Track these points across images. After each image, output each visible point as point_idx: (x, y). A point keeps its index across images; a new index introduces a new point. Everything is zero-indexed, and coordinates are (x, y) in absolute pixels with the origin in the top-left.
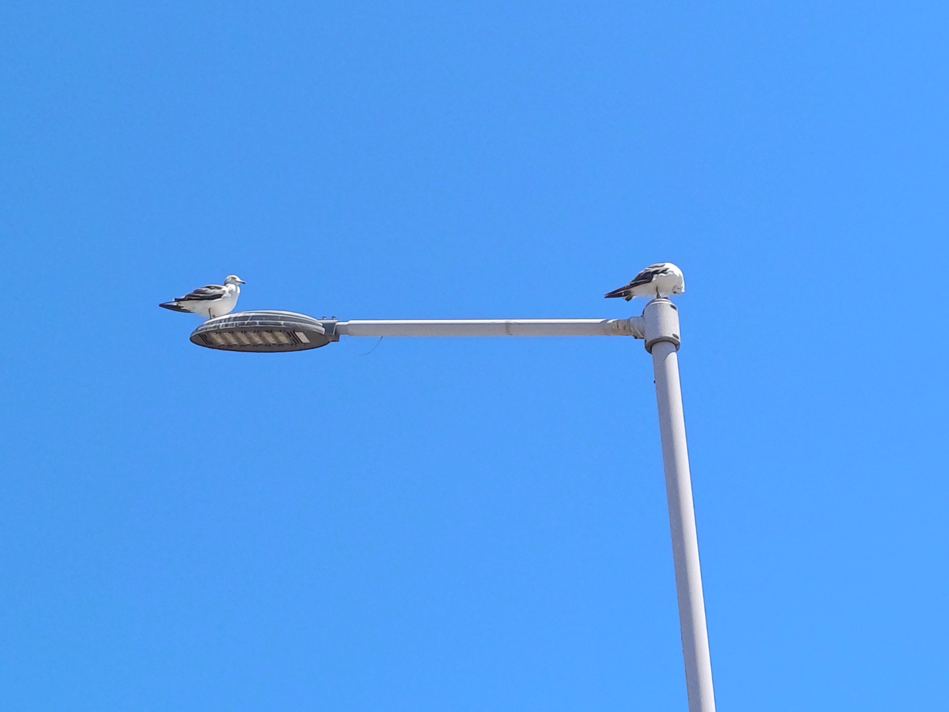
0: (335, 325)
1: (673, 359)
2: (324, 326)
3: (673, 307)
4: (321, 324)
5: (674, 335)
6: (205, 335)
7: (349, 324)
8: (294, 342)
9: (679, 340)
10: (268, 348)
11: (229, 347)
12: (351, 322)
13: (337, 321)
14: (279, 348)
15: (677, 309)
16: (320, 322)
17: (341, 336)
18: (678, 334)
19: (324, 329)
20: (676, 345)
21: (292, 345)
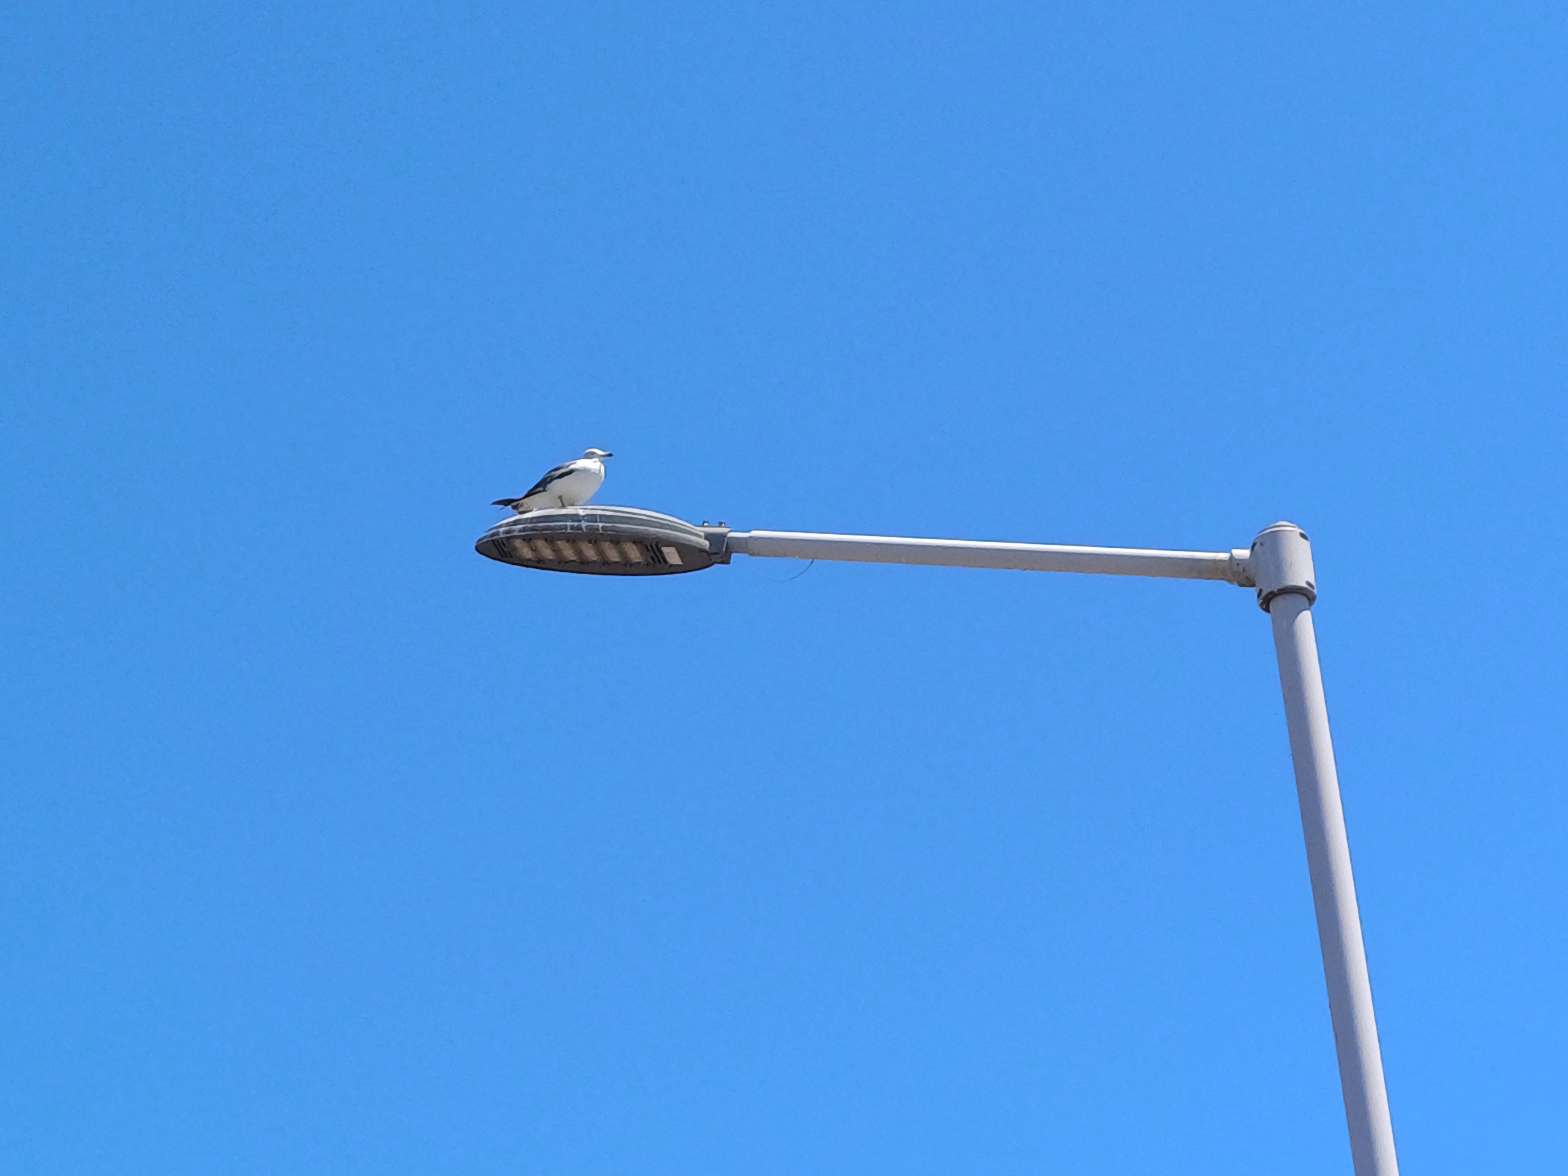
0: (726, 539)
1: (1305, 620)
2: (708, 537)
3: (1302, 535)
4: (702, 534)
5: (1308, 583)
6: (502, 542)
7: (751, 537)
8: (650, 560)
9: (1315, 591)
10: (605, 568)
11: (539, 564)
12: (755, 533)
13: (729, 529)
14: (626, 568)
15: (1309, 539)
16: (701, 530)
17: (733, 555)
18: (1313, 582)
19: (707, 543)
20: (1309, 599)
21: (648, 565)
